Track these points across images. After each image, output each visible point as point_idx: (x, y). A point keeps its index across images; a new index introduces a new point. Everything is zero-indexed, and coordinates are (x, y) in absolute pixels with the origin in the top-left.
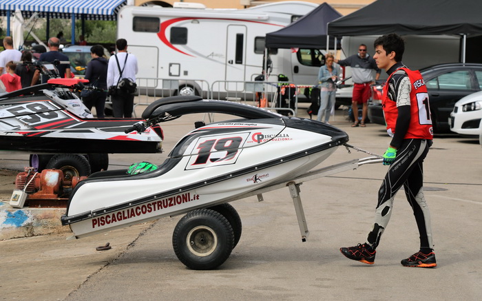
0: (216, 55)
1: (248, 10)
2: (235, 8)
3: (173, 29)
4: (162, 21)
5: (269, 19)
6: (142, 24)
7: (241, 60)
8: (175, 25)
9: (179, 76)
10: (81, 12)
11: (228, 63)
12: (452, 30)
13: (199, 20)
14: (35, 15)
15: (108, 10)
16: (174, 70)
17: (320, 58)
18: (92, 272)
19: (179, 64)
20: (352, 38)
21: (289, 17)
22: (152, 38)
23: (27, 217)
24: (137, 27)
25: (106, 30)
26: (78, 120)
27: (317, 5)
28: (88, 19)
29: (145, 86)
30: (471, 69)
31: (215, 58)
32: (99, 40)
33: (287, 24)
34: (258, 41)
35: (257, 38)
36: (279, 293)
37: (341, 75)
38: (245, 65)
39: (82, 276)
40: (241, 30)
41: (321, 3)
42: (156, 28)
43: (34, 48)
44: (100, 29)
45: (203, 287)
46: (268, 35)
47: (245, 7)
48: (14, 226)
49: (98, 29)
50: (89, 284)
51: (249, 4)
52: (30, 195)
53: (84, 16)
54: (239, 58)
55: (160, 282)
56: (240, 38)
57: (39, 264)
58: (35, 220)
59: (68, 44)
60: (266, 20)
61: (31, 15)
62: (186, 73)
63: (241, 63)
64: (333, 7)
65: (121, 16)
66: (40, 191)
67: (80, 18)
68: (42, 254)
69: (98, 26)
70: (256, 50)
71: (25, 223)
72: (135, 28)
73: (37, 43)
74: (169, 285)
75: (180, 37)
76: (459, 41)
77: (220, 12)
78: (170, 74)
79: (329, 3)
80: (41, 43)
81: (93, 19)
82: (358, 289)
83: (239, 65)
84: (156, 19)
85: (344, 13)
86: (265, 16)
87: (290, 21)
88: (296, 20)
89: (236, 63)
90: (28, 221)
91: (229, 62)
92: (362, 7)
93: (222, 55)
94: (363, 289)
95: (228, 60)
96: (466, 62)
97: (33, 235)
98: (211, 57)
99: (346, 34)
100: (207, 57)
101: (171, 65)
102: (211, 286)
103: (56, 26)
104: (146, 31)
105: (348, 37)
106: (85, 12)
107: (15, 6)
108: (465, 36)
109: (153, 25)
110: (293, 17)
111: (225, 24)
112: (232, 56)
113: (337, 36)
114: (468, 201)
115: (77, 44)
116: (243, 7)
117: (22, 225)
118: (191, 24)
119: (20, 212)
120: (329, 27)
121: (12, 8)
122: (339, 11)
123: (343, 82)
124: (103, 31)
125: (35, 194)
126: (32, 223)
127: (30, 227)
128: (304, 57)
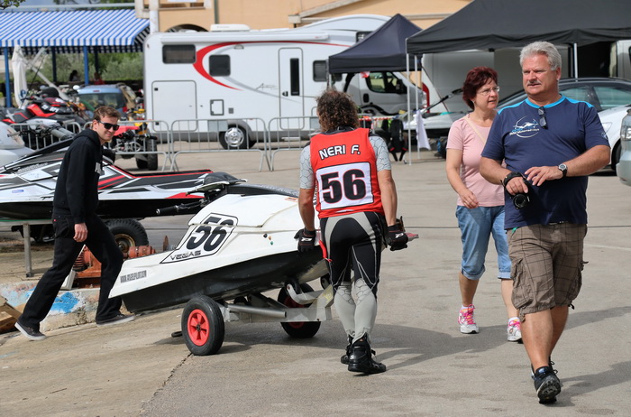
0: (267, 87)
1: (299, 30)
2: (286, 27)
3: (212, 58)
4: (198, 48)
5: (329, 38)
6: (174, 53)
7: (298, 91)
8: (214, 52)
9: (223, 114)
10: (94, 44)
11: (282, 96)
12: (559, 38)
13: (243, 45)
14: (42, 50)
15: (127, 40)
16: (217, 108)
17: (394, 82)
18: (175, 365)
19: (223, 101)
20: (435, 55)
21: (354, 34)
22: (188, 70)
23: (77, 300)
24: (168, 58)
25: (124, 64)
26: (130, 177)
27: (389, 18)
28: (103, 52)
29: (187, 129)
30: (588, 84)
31: (265, 90)
32: (115, 77)
33: (353, 44)
34: (318, 66)
35: (315, 63)
36: (415, 377)
37: (425, 102)
38: (303, 97)
39: (164, 370)
40: (295, 54)
41: (393, 15)
42: (191, 58)
43: (45, 92)
44: (116, 63)
45: (318, 376)
46: (331, 58)
47: (295, 26)
48: (62, 312)
49: (113, 63)
50: (175, 379)
51: (299, 22)
52: (79, 273)
53: (97, 48)
54: (295, 88)
55: (262, 373)
56: (295, 64)
57: (105, 358)
58: (88, 303)
59: (82, 85)
60: (325, 40)
61: (37, 52)
62: (231, 111)
63: (298, 94)
64: (408, 18)
65: (148, 46)
66: (90, 268)
67: (92, 52)
68: (105, 346)
69: (114, 60)
70: (316, 77)
71: (75, 308)
72: (166, 60)
73: (47, 85)
74: (275, 375)
75: (221, 66)
76: (567, 51)
77: (268, 33)
78: (212, 114)
79: (403, 14)
80: (52, 85)
81: (108, 51)
82: (512, 367)
83: (295, 98)
84: (190, 47)
85: (424, 25)
86: (324, 36)
87: (355, 39)
88: (362, 38)
89: (292, 94)
90: (79, 305)
91: (283, 94)
92: (446, 17)
93: (274, 86)
94: (518, 367)
95: (282, 92)
96: (579, 76)
97: (86, 322)
98: (260, 89)
99: (427, 52)
100: (256, 90)
101: (212, 102)
102: (327, 374)
103: (62, 63)
104: (179, 62)
105: (431, 55)
106: (100, 44)
107: (13, 41)
108: (575, 45)
109: (187, 54)
110: (359, 34)
111: (276, 47)
112: (287, 86)
113: (417, 54)
114: (615, 248)
115: (91, 83)
116: (293, 26)
117: (72, 311)
118: (233, 50)
119: (68, 295)
120: (408, 43)
121: (10, 45)
122: (416, 23)
123: (429, 110)
124: (120, 66)
125: (84, 272)
126: (83, 307)
127: (82, 313)
128: (374, 82)
